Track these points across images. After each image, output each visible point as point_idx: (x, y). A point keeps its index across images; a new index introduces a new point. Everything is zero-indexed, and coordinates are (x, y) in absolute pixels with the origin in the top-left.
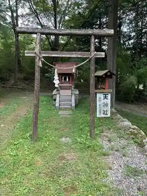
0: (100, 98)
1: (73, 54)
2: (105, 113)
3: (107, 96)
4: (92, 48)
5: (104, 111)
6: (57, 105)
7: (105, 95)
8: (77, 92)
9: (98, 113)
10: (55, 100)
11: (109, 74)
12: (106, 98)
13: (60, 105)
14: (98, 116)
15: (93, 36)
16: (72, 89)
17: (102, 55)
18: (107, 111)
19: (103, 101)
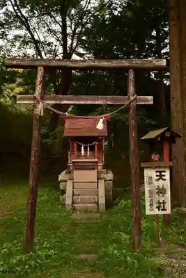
0: (150, 178)
1: (97, 100)
2: (161, 206)
3: (162, 174)
4: (131, 89)
5: (159, 202)
6: (68, 201)
7: (160, 172)
8: (110, 176)
9: (148, 208)
10: (63, 192)
11: (168, 135)
12: (161, 177)
13: (73, 203)
14: (148, 212)
15: (131, 70)
16: (100, 168)
17: (148, 100)
18: (164, 203)
19: (156, 184)
